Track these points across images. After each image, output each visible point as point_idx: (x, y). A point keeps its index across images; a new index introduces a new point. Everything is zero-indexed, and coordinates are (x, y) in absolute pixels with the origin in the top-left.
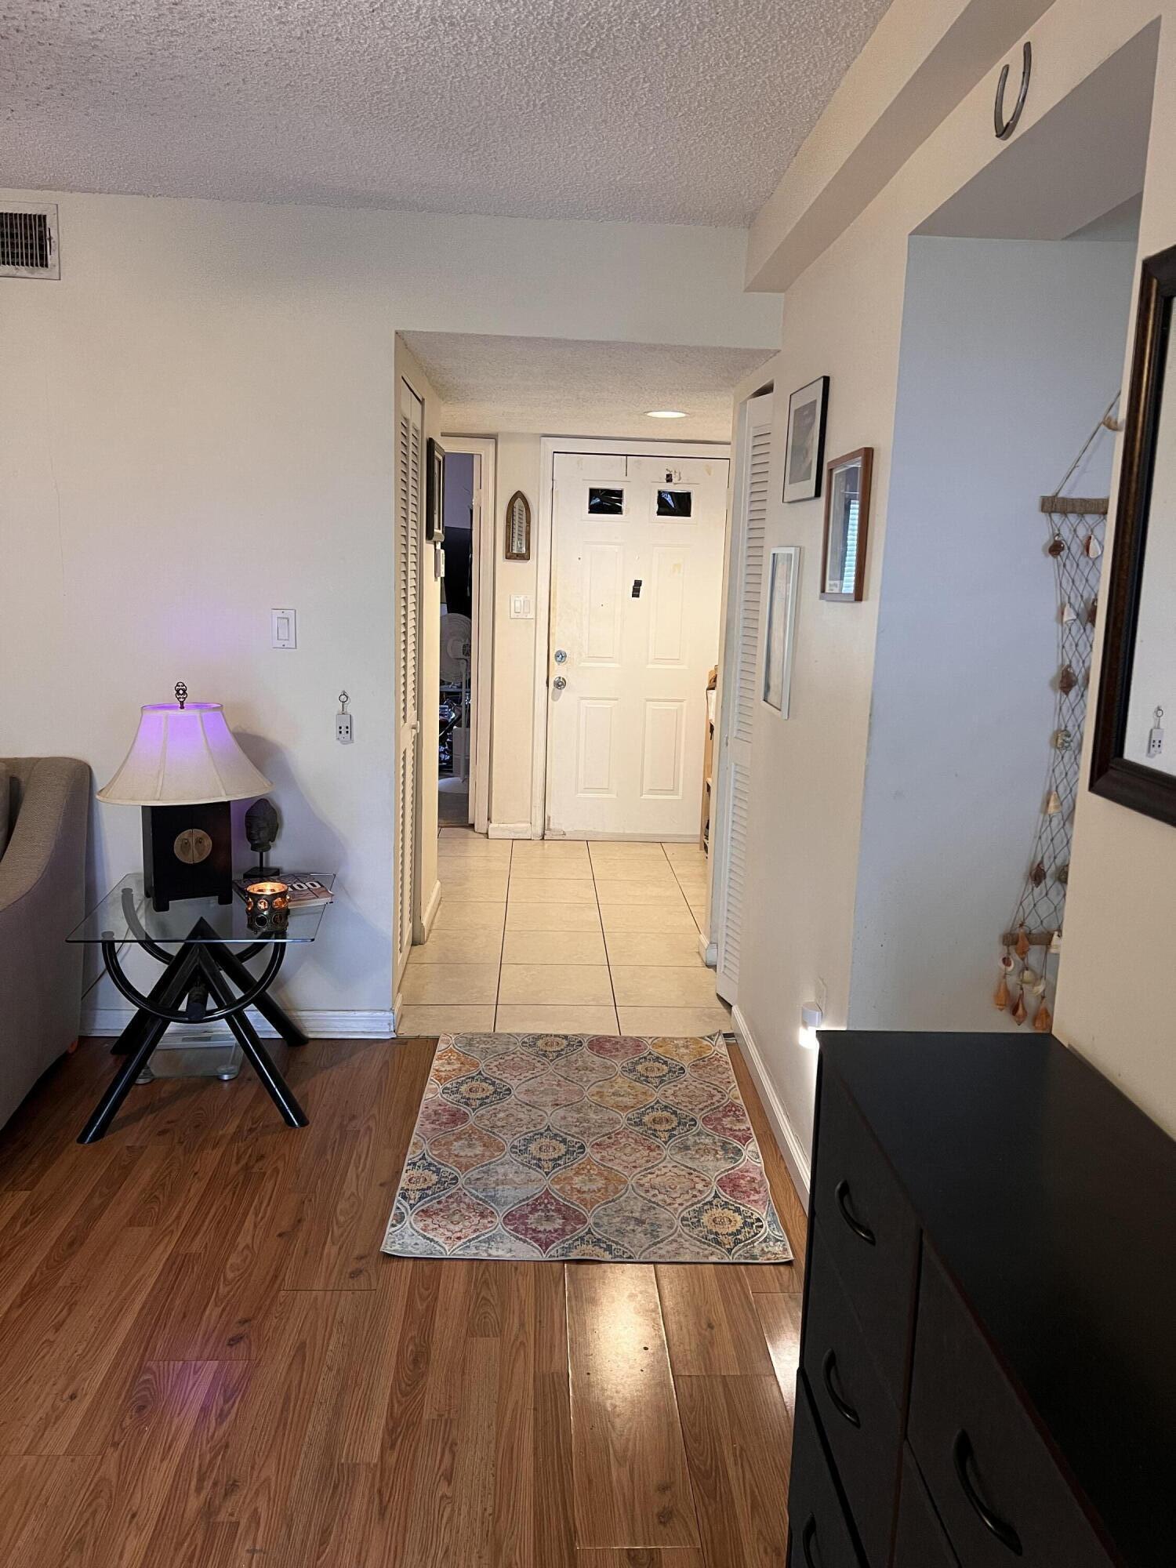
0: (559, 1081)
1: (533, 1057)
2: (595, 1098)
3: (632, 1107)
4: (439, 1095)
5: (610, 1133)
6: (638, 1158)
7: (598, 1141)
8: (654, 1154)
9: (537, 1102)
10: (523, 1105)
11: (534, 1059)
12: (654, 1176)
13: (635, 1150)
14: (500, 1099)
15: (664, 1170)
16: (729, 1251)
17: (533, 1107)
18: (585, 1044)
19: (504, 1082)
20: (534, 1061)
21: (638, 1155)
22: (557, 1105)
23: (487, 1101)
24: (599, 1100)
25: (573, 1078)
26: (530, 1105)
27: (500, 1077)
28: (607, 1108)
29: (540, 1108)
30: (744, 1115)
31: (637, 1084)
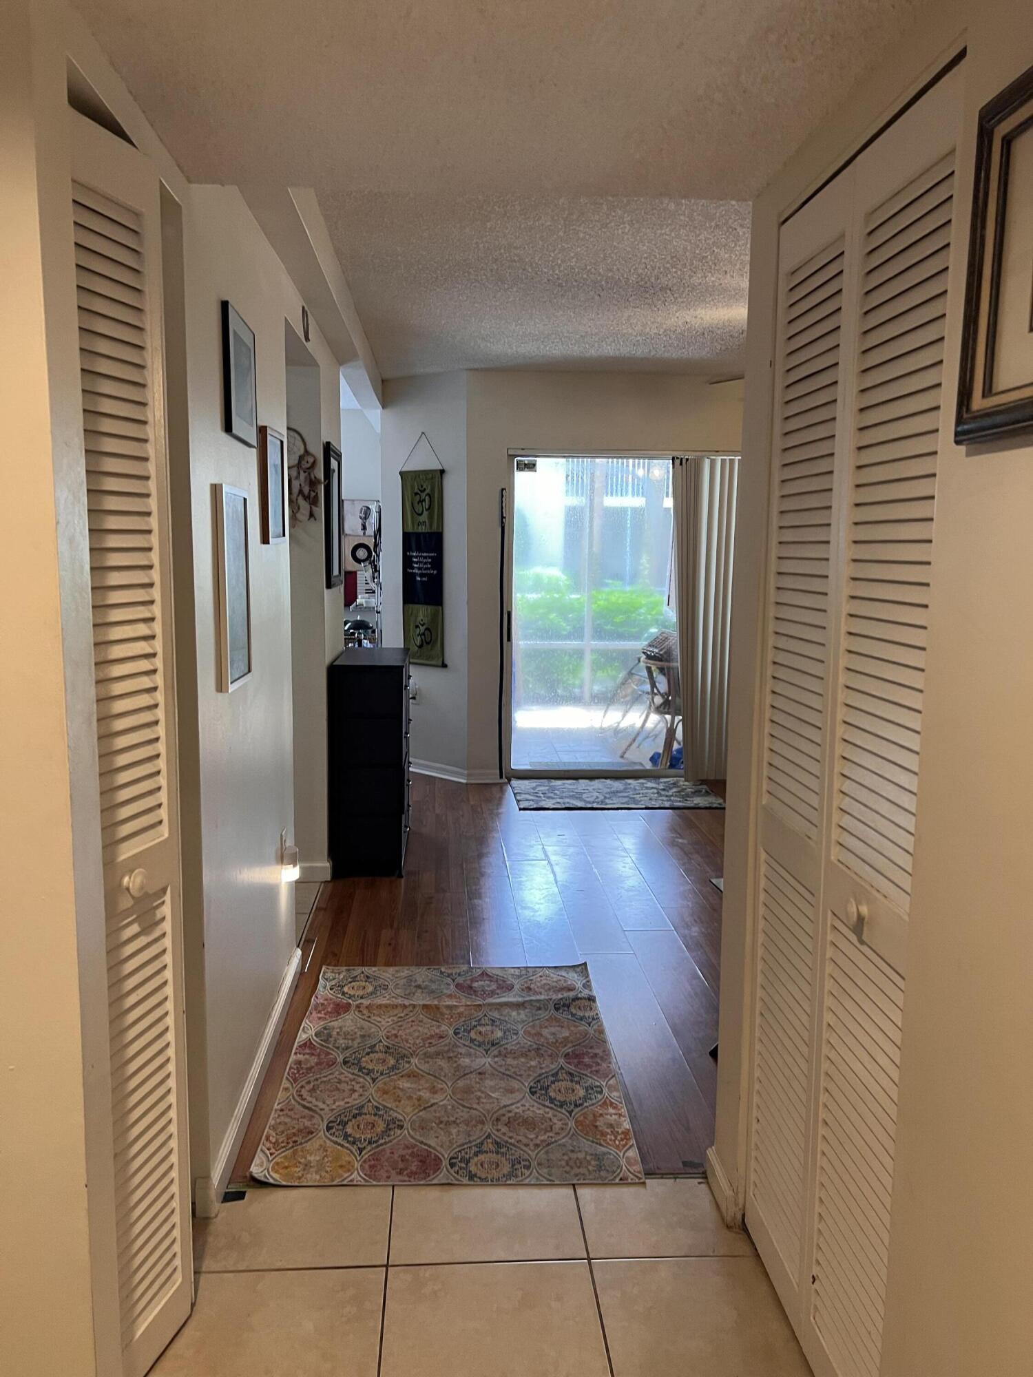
0: (478, 1103)
1: (513, 1141)
2: (440, 1086)
3: (402, 1076)
4: (604, 1084)
5: (429, 1047)
6: (409, 1028)
7: (442, 1040)
8: (394, 1032)
9: (500, 1079)
10: (514, 1076)
11: (511, 1138)
12: (399, 1015)
13: (410, 1034)
14: (539, 1081)
15: (389, 1020)
16: (363, 972)
17: (504, 1074)
18: (445, 1163)
19: (540, 1104)
20: (511, 1134)
21: (408, 1031)
22: (480, 1073)
23: (551, 1079)
24: (435, 1084)
25: (463, 1111)
26: (508, 1075)
27: (547, 1110)
28: (429, 1074)
29: (496, 1073)
30: (291, 1068)
31: (390, 1106)
